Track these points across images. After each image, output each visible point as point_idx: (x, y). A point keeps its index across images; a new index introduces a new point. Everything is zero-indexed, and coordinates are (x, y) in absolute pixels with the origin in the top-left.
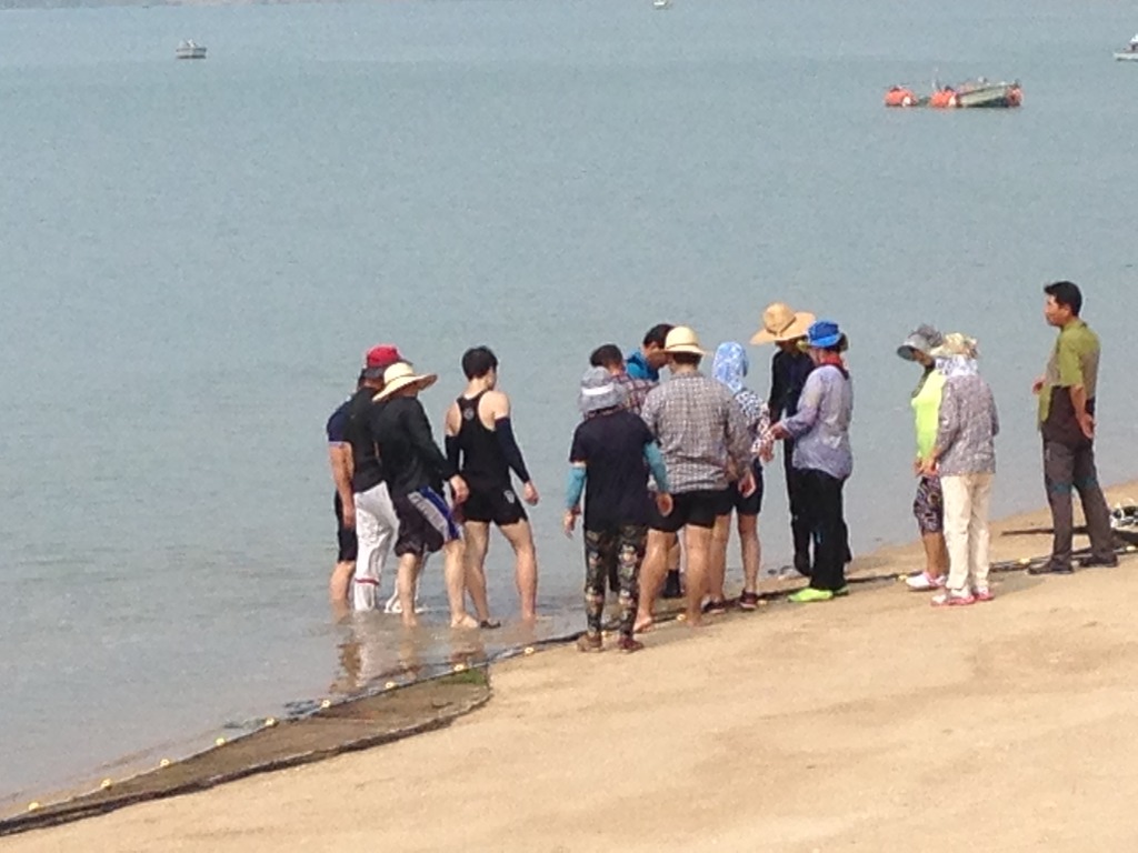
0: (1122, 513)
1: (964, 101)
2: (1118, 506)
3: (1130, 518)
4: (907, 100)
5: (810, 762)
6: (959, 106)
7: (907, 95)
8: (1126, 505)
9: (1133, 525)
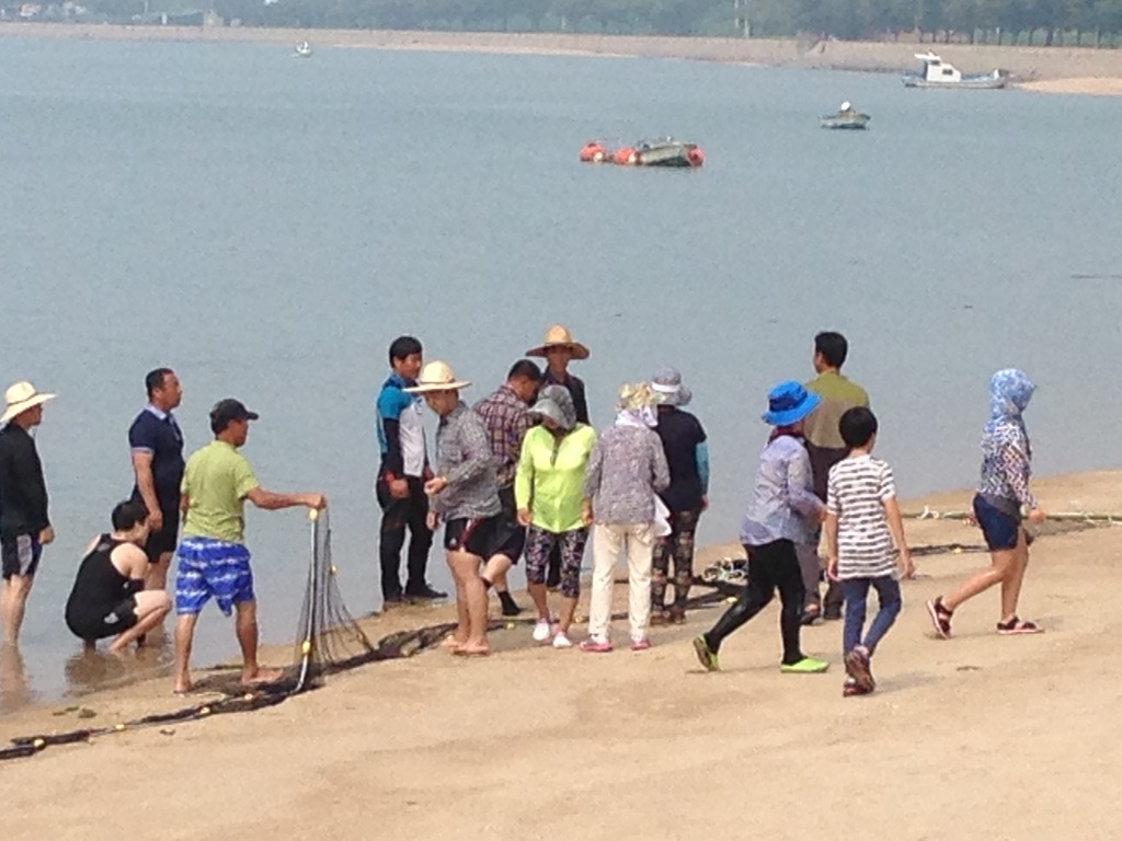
0: (732, 565)
1: (644, 158)
2: (729, 559)
3: (738, 571)
4: (599, 156)
5: (412, 799)
6: (638, 163)
7: (599, 151)
8: (736, 558)
9: (741, 578)
